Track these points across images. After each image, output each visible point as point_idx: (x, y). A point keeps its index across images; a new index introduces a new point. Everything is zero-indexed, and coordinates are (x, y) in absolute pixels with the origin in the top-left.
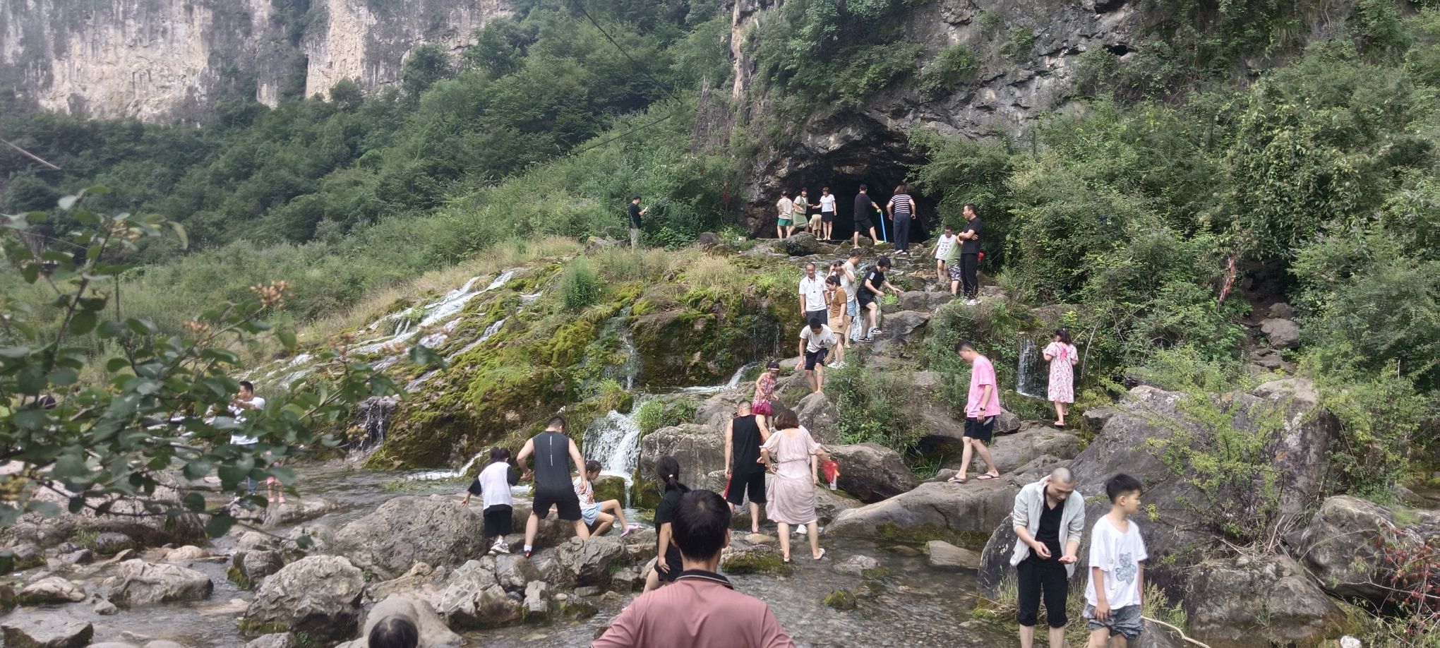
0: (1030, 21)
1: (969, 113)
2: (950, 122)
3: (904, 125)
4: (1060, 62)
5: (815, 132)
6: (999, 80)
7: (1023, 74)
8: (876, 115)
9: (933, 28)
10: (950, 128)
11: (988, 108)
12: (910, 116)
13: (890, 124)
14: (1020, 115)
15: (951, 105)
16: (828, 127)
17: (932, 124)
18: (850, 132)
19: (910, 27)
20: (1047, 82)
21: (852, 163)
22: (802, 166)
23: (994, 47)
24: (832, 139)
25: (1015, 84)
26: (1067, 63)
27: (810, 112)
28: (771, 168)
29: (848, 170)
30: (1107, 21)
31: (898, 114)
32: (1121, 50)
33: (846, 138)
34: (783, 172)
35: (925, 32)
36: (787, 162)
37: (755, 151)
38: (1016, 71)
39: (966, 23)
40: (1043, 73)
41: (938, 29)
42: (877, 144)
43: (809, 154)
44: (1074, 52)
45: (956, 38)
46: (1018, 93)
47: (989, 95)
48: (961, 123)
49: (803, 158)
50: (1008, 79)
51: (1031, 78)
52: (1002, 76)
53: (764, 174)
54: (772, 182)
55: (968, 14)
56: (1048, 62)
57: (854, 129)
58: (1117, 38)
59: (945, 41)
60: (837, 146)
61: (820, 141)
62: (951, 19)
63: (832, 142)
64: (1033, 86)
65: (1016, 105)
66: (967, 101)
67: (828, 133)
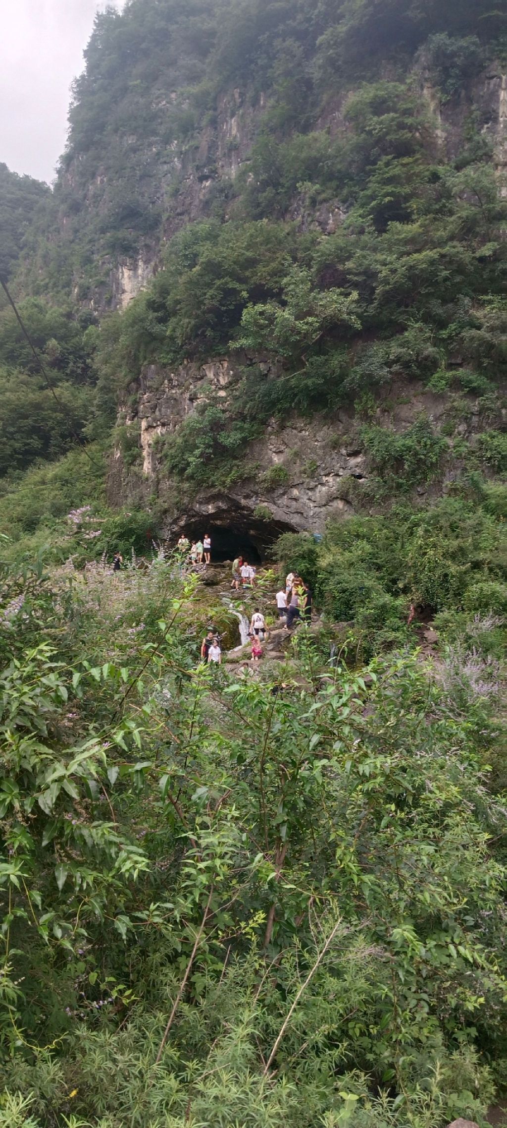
0: (315, 457)
1: (284, 500)
2: (275, 504)
3: (250, 503)
4: (330, 479)
5: (201, 503)
6: (301, 486)
7: (312, 484)
8: (235, 497)
9: (264, 452)
10: (275, 507)
11: (296, 500)
12: (254, 499)
13: (243, 502)
14: (312, 505)
15: (275, 495)
16: (208, 501)
17: (266, 504)
18: (220, 504)
19: (252, 451)
20: (324, 489)
21: (221, 519)
22: (193, 520)
23: (297, 468)
24: (210, 507)
25: (308, 489)
26: (334, 480)
27: (198, 492)
28: (175, 521)
29: (218, 522)
30: (353, 461)
31: (247, 497)
32: (360, 477)
33: (218, 507)
34: (182, 523)
35: (260, 454)
36: (184, 518)
37: (165, 512)
38: (309, 483)
39: (281, 452)
40: (322, 484)
41: (267, 454)
42: (235, 511)
43: (197, 514)
44: (337, 475)
45: (277, 460)
46: (310, 493)
47: (295, 492)
48: (281, 505)
49: (193, 516)
50: (305, 486)
51: (316, 486)
52: (302, 484)
53: (171, 524)
54: (176, 528)
55: (283, 448)
56: (325, 479)
57: (223, 503)
58: (358, 471)
59: (271, 461)
60: (213, 511)
61: (203, 508)
62: (274, 450)
63: (211, 509)
64: (317, 490)
65: (309, 499)
66: (283, 494)
67: (208, 503)
